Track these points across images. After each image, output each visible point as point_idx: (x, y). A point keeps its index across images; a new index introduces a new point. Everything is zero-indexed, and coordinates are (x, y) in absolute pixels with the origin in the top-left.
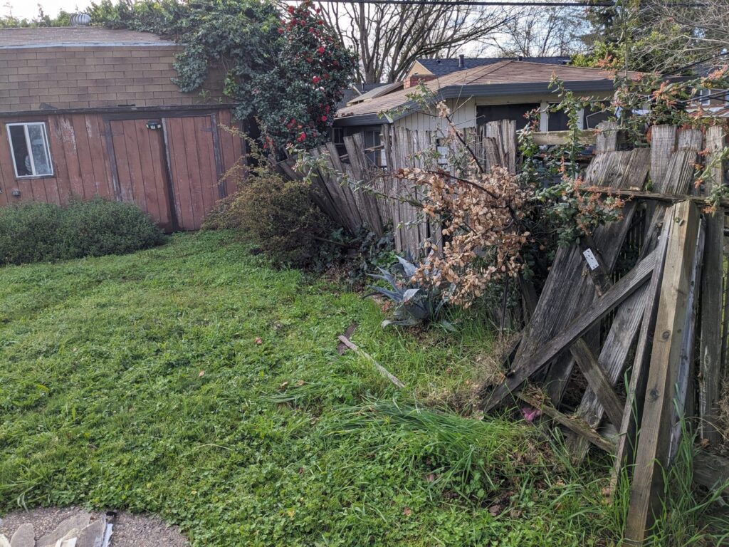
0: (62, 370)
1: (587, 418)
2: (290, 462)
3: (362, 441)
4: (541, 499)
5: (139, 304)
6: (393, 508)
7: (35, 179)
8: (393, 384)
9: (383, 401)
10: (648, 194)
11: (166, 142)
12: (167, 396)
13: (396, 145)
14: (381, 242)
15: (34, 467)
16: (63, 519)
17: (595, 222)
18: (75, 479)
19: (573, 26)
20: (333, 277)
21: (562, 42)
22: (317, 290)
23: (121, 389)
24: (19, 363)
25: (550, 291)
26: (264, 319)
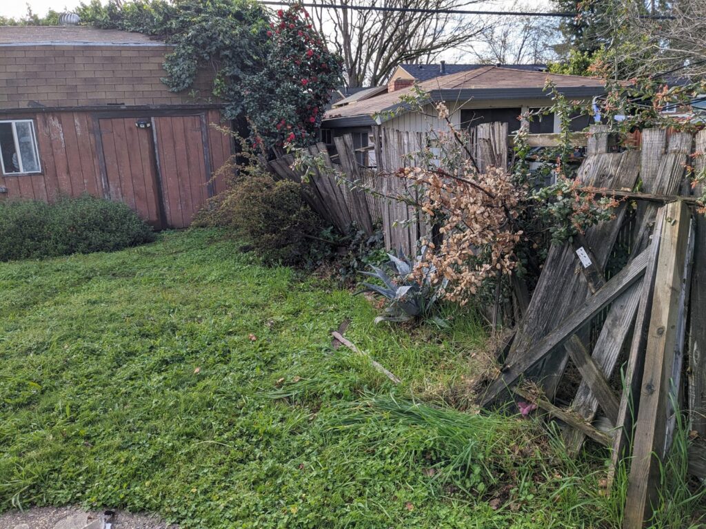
0: (54, 368)
1: (582, 412)
2: (290, 458)
3: (361, 436)
4: (539, 492)
5: (130, 300)
6: (395, 503)
7: (23, 176)
8: (390, 380)
9: (381, 396)
10: (639, 195)
11: (155, 140)
12: (163, 393)
13: (386, 146)
14: (370, 241)
15: (28, 466)
16: (59, 519)
17: (589, 221)
18: (71, 478)
19: (546, 36)
20: (323, 275)
21: (536, 51)
22: (309, 287)
23: (115, 386)
24: (9, 361)
25: (543, 288)
26: (257, 315)
